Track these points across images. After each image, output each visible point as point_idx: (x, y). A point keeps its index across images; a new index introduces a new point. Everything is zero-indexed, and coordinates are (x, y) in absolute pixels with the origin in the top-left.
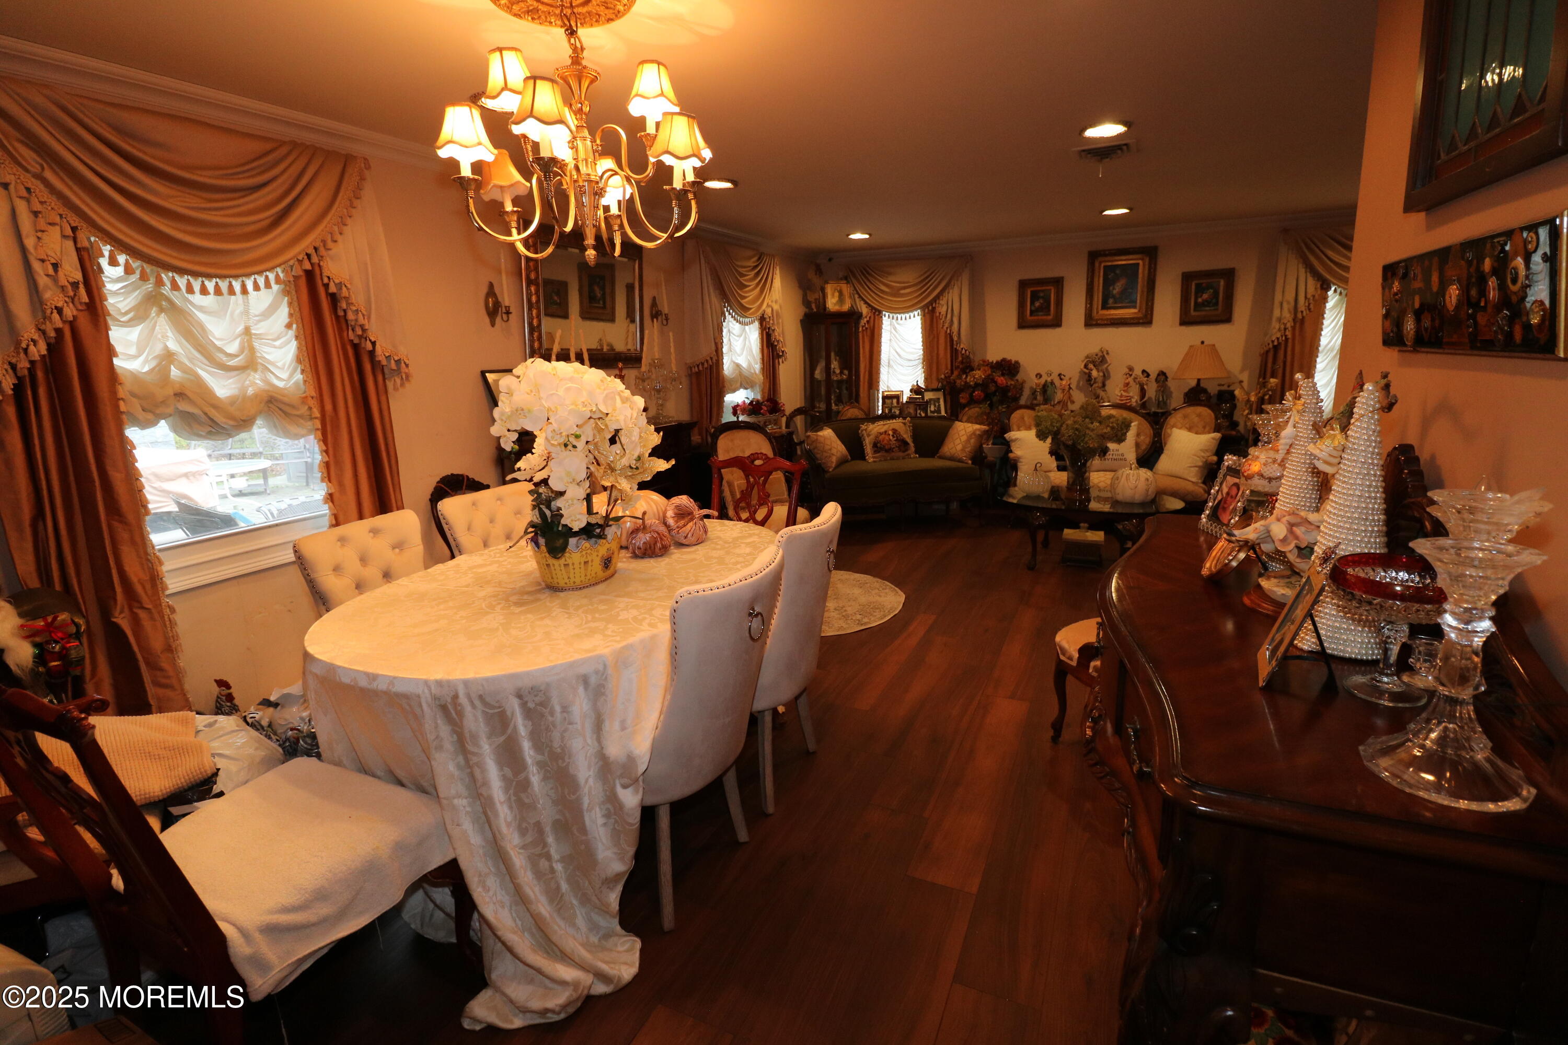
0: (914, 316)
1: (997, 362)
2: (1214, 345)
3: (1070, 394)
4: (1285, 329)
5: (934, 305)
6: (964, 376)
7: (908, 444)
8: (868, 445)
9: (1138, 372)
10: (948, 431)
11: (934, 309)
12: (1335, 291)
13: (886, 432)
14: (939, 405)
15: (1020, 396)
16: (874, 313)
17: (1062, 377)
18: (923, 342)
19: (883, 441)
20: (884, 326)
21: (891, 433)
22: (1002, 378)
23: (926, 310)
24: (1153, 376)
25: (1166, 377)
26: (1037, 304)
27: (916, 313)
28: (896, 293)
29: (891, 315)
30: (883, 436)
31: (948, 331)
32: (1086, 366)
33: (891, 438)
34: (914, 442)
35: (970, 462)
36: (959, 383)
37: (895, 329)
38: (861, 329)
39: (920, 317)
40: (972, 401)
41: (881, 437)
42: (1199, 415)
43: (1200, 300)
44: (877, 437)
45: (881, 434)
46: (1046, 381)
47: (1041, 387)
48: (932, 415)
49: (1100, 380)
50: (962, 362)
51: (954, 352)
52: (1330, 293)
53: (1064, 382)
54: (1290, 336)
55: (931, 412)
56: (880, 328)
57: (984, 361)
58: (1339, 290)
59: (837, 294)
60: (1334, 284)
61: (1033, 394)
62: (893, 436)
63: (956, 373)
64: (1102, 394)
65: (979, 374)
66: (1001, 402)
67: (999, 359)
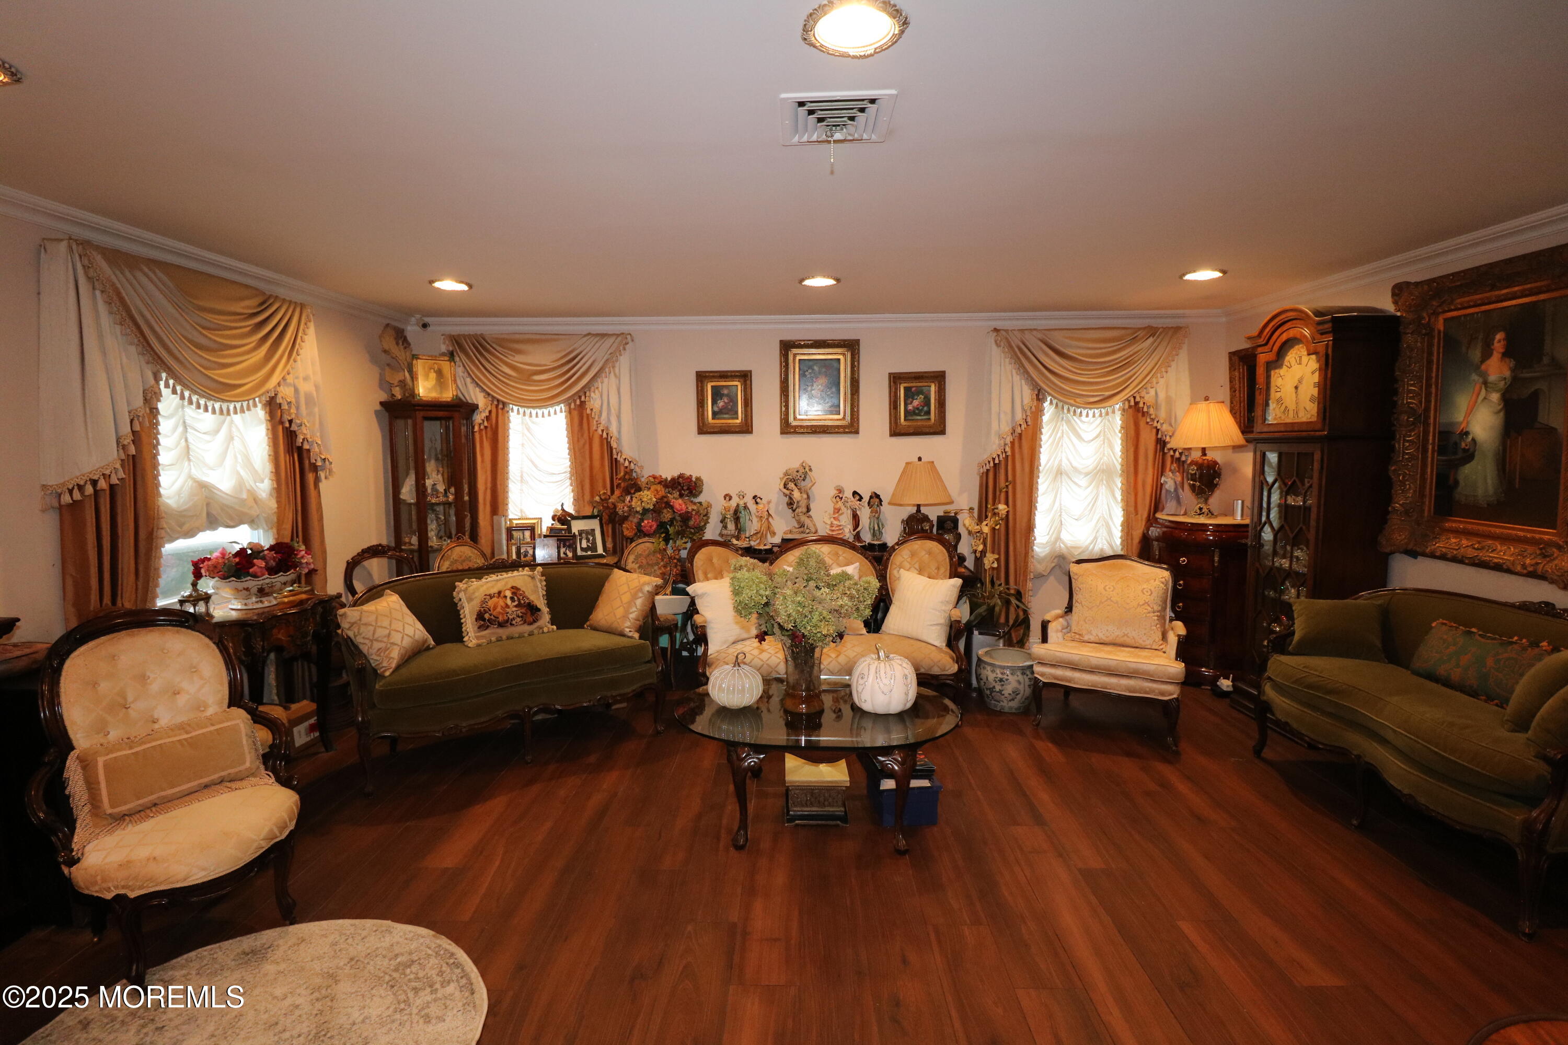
0: (555, 413)
1: (673, 479)
2: (933, 462)
3: (769, 522)
4: (1005, 444)
5: (583, 399)
6: (628, 498)
7: (539, 610)
8: (468, 616)
9: (848, 494)
10: (603, 585)
11: (583, 404)
12: (1051, 403)
13: (500, 593)
14: (594, 539)
15: (705, 524)
16: (497, 406)
17: (758, 500)
18: (569, 448)
19: (495, 608)
20: (511, 425)
21: (508, 594)
22: (680, 501)
23: (573, 406)
24: (866, 498)
25: (881, 501)
26: (721, 403)
27: (558, 408)
28: (527, 377)
29: (521, 410)
30: (495, 599)
31: (605, 435)
32: (785, 486)
33: (509, 602)
34: (549, 605)
35: (637, 635)
36: (621, 509)
37: (528, 430)
38: (476, 428)
39: (564, 414)
40: (641, 533)
41: (491, 603)
42: (930, 553)
43: (910, 407)
44: (484, 602)
45: (491, 597)
46: (738, 505)
47: (732, 512)
48: (584, 554)
49: (803, 504)
50: (623, 479)
51: (614, 464)
52: (1046, 404)
53: (761, 506)
54: (1009, 453)
55: (582, 549)
56: (506, 429)
57: (654, 477)
58: (1055, 401)
59: (433, 375)
60: (1050, 394)
61: (722, 522)
62: (512, 599)
63: (617, 492)
64: (807, 522)
65: (648, 498)
66: (680, 534)
67: (676, 474)
